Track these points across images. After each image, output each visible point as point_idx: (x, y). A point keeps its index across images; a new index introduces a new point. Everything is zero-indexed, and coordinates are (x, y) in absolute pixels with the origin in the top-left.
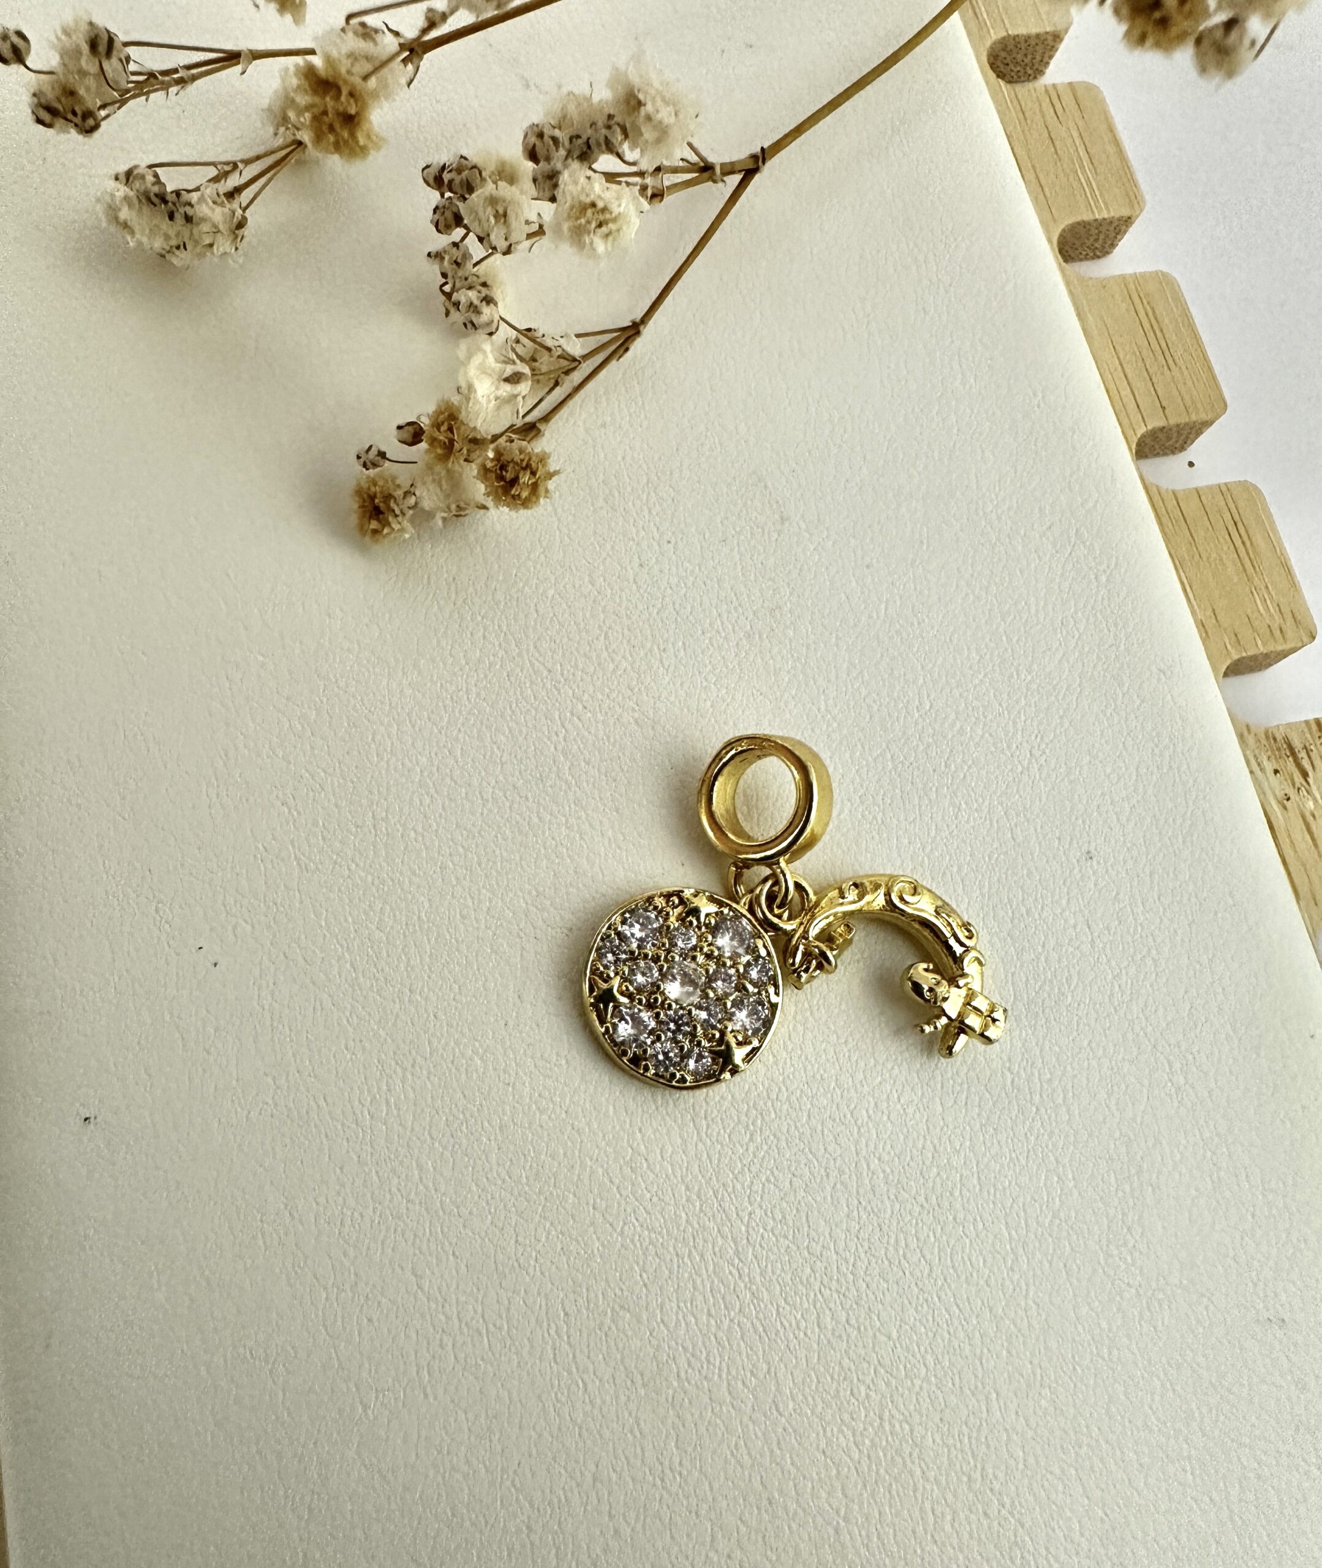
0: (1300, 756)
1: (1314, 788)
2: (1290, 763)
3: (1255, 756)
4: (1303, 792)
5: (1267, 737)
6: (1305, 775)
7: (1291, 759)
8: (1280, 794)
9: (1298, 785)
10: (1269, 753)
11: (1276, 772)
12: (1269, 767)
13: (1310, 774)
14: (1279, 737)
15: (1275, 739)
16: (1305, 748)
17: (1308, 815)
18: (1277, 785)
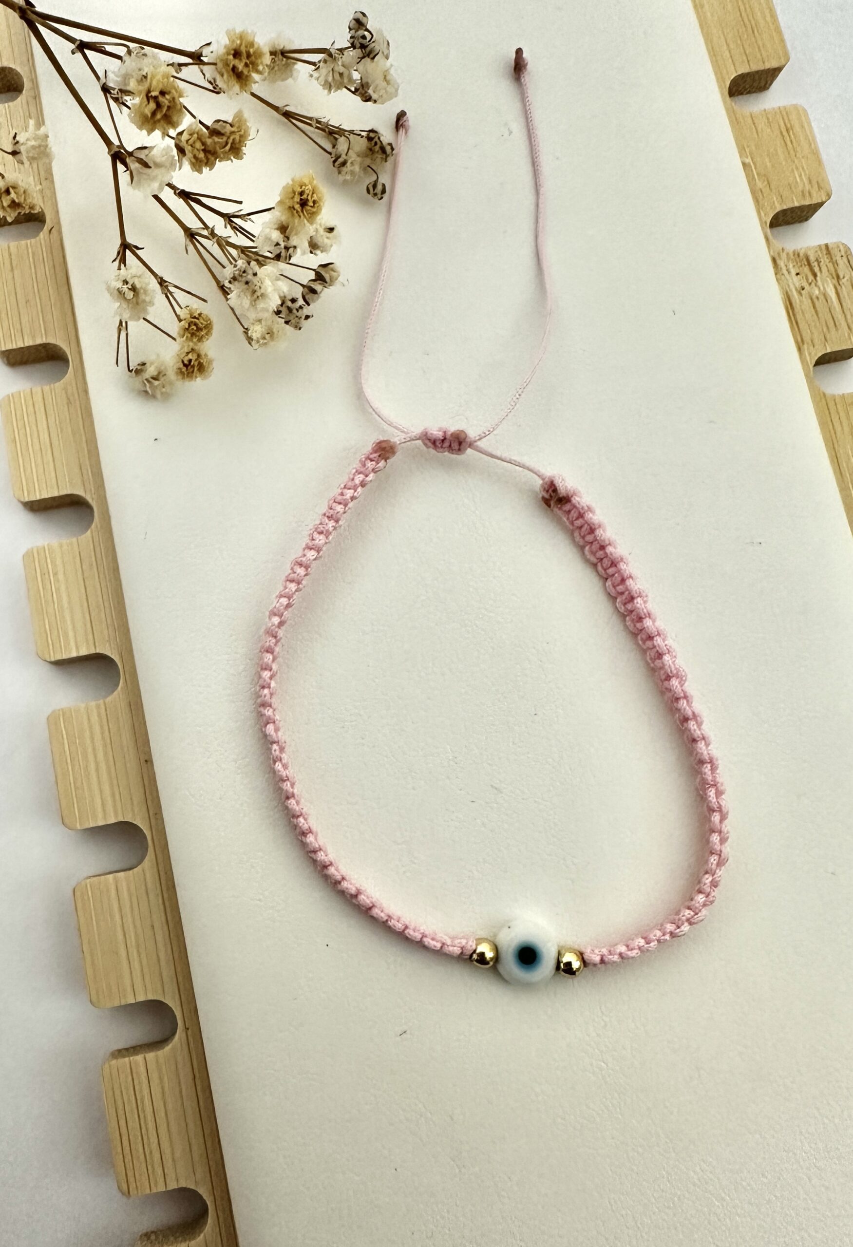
0: (813, 265)
1: (820, 283)
2: (806, 269)
3: (786, 266)
4: (813, 284)
5: (794, 255)
6: (815, 275)
7: (807, 267)
8: (798, 285)
9: (810, 281)
10: (795, 264)
11: (797, 274)
12: (793, 272)
13: (818, 274)
14: (801, 255)
15: (799, 255)
16: (817, 260)
17: (814, 297)
18: (795, 282)
